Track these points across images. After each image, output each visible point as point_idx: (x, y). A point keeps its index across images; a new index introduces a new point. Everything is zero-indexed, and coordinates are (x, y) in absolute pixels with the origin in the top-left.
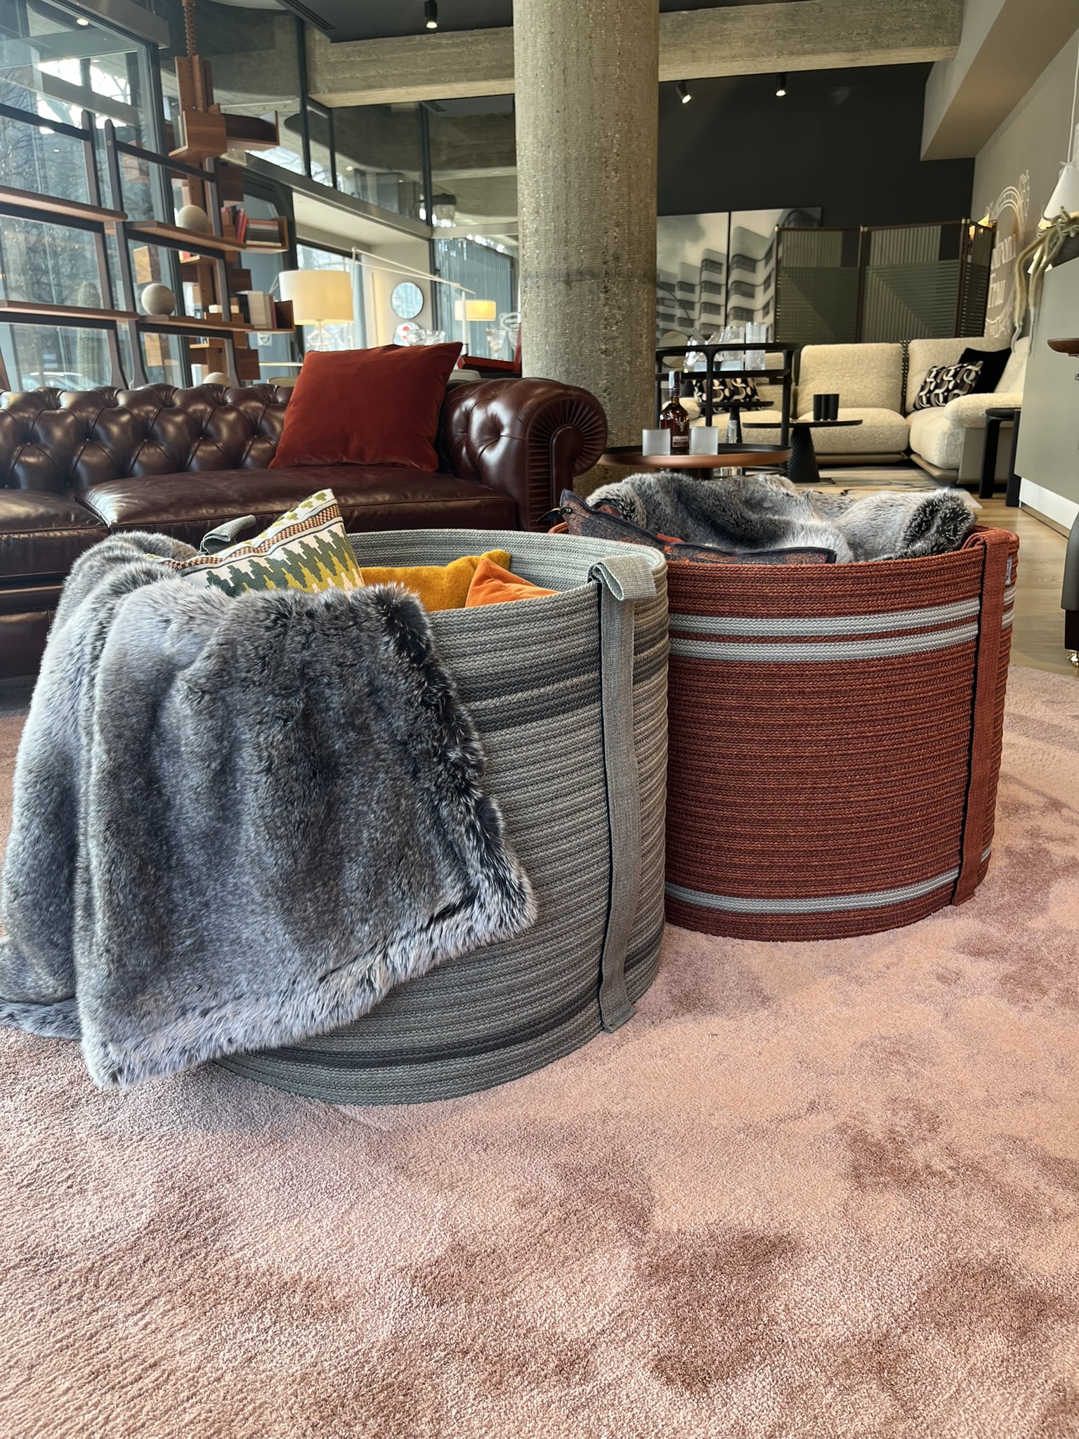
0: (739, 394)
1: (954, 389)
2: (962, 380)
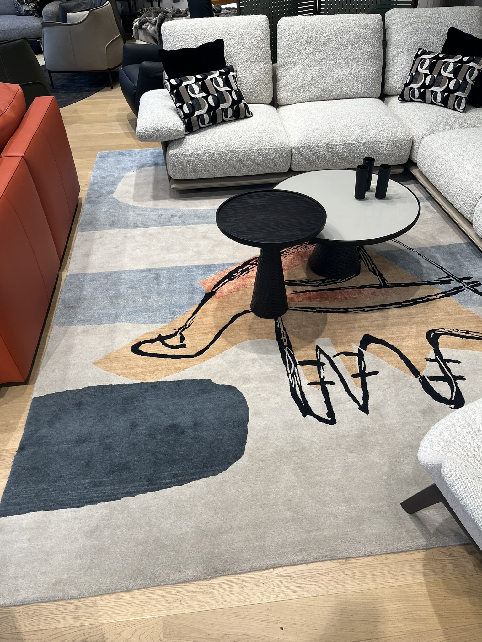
0: (225, 102)
1: (454, 91)
2: (465, 79)
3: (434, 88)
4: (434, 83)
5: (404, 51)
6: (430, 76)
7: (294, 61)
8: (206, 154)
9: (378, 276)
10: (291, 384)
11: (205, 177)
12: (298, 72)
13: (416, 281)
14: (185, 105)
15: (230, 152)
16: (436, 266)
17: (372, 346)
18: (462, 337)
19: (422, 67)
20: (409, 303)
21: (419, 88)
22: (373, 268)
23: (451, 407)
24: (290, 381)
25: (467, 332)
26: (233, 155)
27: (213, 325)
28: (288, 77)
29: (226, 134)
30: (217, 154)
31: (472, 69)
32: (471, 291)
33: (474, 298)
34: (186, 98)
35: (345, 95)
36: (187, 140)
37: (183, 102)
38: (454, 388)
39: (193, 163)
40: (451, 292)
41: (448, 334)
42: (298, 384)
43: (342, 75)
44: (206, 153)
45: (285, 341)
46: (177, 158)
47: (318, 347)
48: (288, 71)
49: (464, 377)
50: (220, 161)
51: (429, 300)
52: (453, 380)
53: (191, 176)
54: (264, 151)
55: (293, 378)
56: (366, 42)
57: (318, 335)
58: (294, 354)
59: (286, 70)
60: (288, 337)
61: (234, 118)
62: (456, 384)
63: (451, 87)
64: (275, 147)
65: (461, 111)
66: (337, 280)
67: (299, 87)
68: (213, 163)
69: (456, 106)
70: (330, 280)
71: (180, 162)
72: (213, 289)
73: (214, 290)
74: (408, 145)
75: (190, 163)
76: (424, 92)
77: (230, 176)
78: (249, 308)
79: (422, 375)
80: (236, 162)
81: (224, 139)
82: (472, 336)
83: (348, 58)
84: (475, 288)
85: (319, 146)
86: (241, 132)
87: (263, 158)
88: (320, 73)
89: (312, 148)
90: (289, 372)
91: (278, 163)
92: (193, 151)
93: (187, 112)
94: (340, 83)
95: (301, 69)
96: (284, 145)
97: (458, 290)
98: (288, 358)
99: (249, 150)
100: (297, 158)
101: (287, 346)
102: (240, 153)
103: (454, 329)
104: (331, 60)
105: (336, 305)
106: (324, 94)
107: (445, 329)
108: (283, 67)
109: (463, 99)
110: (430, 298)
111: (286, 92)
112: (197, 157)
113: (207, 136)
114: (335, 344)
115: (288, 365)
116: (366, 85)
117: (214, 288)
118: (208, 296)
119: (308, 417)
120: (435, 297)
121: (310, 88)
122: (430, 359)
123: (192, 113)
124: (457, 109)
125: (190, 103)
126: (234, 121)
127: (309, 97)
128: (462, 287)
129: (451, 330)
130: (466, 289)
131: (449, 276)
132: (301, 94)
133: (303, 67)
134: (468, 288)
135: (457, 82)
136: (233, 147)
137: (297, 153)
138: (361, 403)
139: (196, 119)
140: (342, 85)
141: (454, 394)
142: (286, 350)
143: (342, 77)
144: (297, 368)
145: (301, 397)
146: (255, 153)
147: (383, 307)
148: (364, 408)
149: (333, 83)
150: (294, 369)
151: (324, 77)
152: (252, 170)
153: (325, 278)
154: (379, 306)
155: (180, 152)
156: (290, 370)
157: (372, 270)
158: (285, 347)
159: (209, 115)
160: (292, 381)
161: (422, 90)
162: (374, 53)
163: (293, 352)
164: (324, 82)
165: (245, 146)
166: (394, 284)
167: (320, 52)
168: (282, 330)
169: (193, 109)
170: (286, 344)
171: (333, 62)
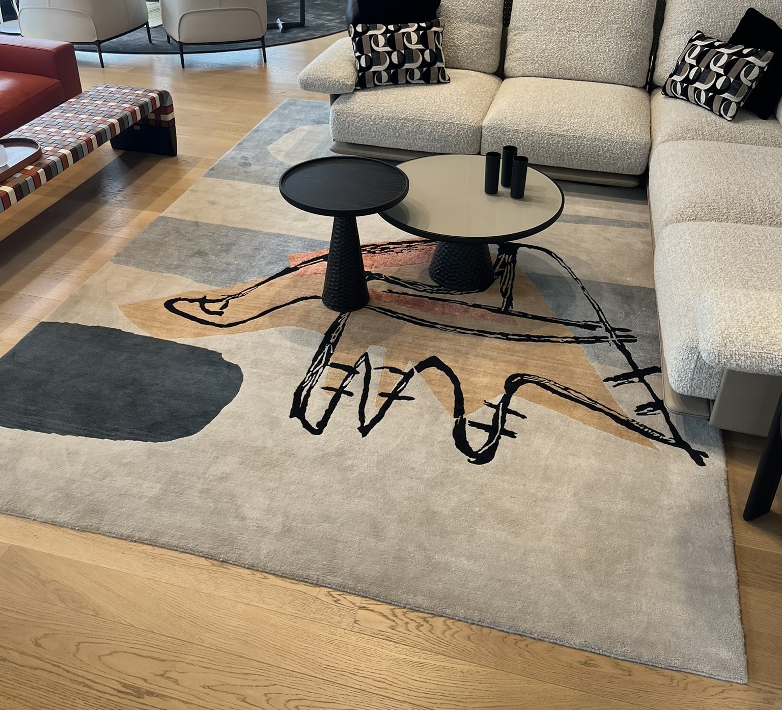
0: (412, 61)
3: (698, 85)
4: (699, 77)
5: (679, 33)
6: (697, 68)
7: (526, 26)
8: (373, 117)
9: (506, 300)
10: (303, 382)
11: (370, 143)
12: (529, 40)
13: (549, 316)
14: (363, 57)
15: (402, 119)
16: (594, 306)
17: (433, 371)
18: (554, 391)
19: (689, 56)
20: (518, 338)
21: (682, 82)
22: (507, 289)
23: (469, 461)
24: (305, 379)
25: (566, 389)
26: (405, 123)
27: (268, 301)
28: (516, 43)
29: (404, 97)
30: (386, 119)
31: (751, 66)
32: (615, 346)
33: (611, 354)
34: (366, 50)
35: (587, 76)
36: (357, 96)
37: (363, 54)
38: (492, 442)
39: (356, 125)
40: (586, 339)
41: (538, 384)
42: (312, 384)
43: (585, 52)
44: (373, 115)
45: (334, 338)
46: (339, 115)
47: (366, 355)
48: (517, 36)
49: (515, 435)
50: (389, 128)
51: (549, 341)
52: (499, 432)
53: (353, 139)
54: (445, 126)
55: (311, 377)
56: (625, 16)
57: (375, 342)
58: (333, 353)
59: (516, 35)
60: (340, 335)
61: (422, 82)
62: (499, 438)
63: (719, 86)
64: (458, 123)
65: (729, 119)
66: (450, 291)
67: (526, 57)
68: (381, 128)
69: (722, 112)
70: (442, 288)
71: (342, 120)
72: (298, 265)
73: (299, 267)
74: (640, 150)
75: (353, 124)
76: (687, 87)
77: (400, 148)
78: (320, 295)
79: (464, 417)
80: (408, 132)
81: (398, 103)
82: (569, 394)
83: (596, 32)
84: (624, 343)
85: (517, 131)
86: (423, 99)
87: (442, 133)
88: (556, 44)
89: (507, 132)
90: (311, 370)
91: (461, 143)
92: (359, 110)
93: (364, 65)
94: (580, 61)
95: (533, 36)
96: (471, 122)
97: (598, 339)
98: (323, 356)
99: (426, 121)
100: (487, 141)
101: (331, 344)
102: (414, 122)
103: (550, 381)
104: (574, 31)
105: (427, 316)
106: (558, 71)
107: (539, 377)
108: (514, 31)
109: (733, 103)
110: (551, 339)
111: (511, 62)
112: (361, 119)
113: (380, 97)
114: (388, 356)
115: (316, 363)
116: (618, 68)
117: (301, 264)
118: (288, 271)
119: (296, 420)
120: (560, 340)
121: (540, 60)
122: (491, 404)
123: (369, 67)
124: (724, 116)
125: (369, 56)
126: (422, 84)
127: (537, 71)
128: (607, 338)
129: (547, 381)
130: (611, 342)
131: (601, 320)
132: (528, 66)
133: (536, 34)
134: (614, 341)
135: (728, 80)
136: (408, 113)
137: (487, 135)
138: (367, 423)
139: (372, 74)
140: (583, 63)
141: (486, 448)
142: (327, 348)
143: (584, 54)
144: (323, 369)
145: (303, 399)
146: (432, 126)
147: (482, 333)
148: (364, 430)
149: (572, 59)
150: (320, 368)
151: (561, 50)
152: (427, 145)
153: (437, 285)
154: (478, 331)
155: (343, 108)
156: (314, 369)
157: (504, 291)
158: (330, 343)
159: (389, 74)
160: (307, 380)
161: (685, 85)
162: (636, 31)
163: (333, 351)
164: (560, 56)
165: (422, 115)
166: (519, 312)
167: (560, 19)
168: (341, 326)
169: (370, 63)
170: (332, 341)
171: (575, 34)
